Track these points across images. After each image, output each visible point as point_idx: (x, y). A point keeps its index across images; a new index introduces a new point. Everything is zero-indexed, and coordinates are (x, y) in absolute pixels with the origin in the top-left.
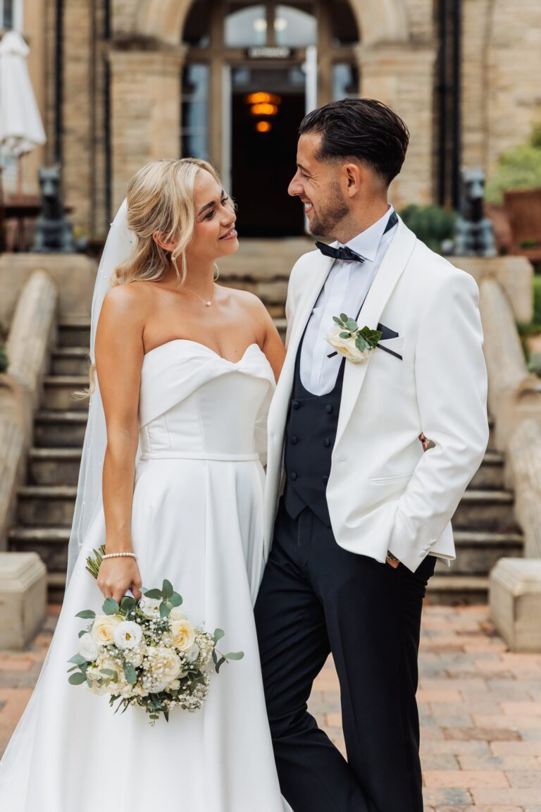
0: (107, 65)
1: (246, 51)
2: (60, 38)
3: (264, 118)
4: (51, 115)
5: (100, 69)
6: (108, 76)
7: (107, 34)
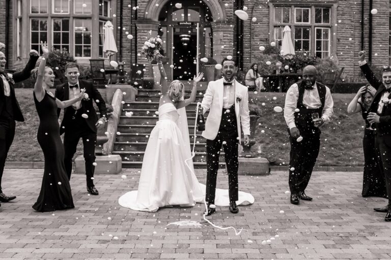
0: (136, 27)
1: (179, 23)
2: (121, 19)
3: (185, 41)
4: (119, 42)
5: (134, 28)
6: (136, 30)
7: (136, 18)
